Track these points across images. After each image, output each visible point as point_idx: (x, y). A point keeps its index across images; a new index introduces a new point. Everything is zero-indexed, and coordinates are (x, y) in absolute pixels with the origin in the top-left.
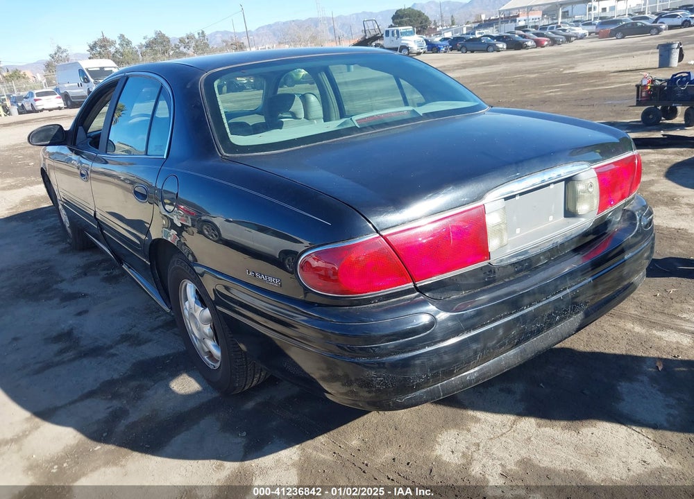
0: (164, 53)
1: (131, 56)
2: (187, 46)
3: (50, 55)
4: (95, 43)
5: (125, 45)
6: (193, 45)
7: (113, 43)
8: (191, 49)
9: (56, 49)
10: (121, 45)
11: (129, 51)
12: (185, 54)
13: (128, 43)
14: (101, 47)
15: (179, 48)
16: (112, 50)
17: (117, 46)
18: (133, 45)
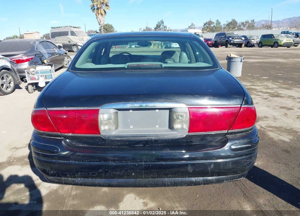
0: (233, 28)
1: (219, 28)
2: (244, 26)
3: (189, 26)
4: (207, 23)
5: (218, 24)
6: (247, 25)
7: (213, 23)
8: (246, 27)
9: (191, 24)
10: (216, 24)
11: (219, 27)
12: (242, 29)
13: (219, 23)
14: (208, 24)
15: (240, 27)
16: (212, 26)
17: (215, 24)
18: (221, 24)
